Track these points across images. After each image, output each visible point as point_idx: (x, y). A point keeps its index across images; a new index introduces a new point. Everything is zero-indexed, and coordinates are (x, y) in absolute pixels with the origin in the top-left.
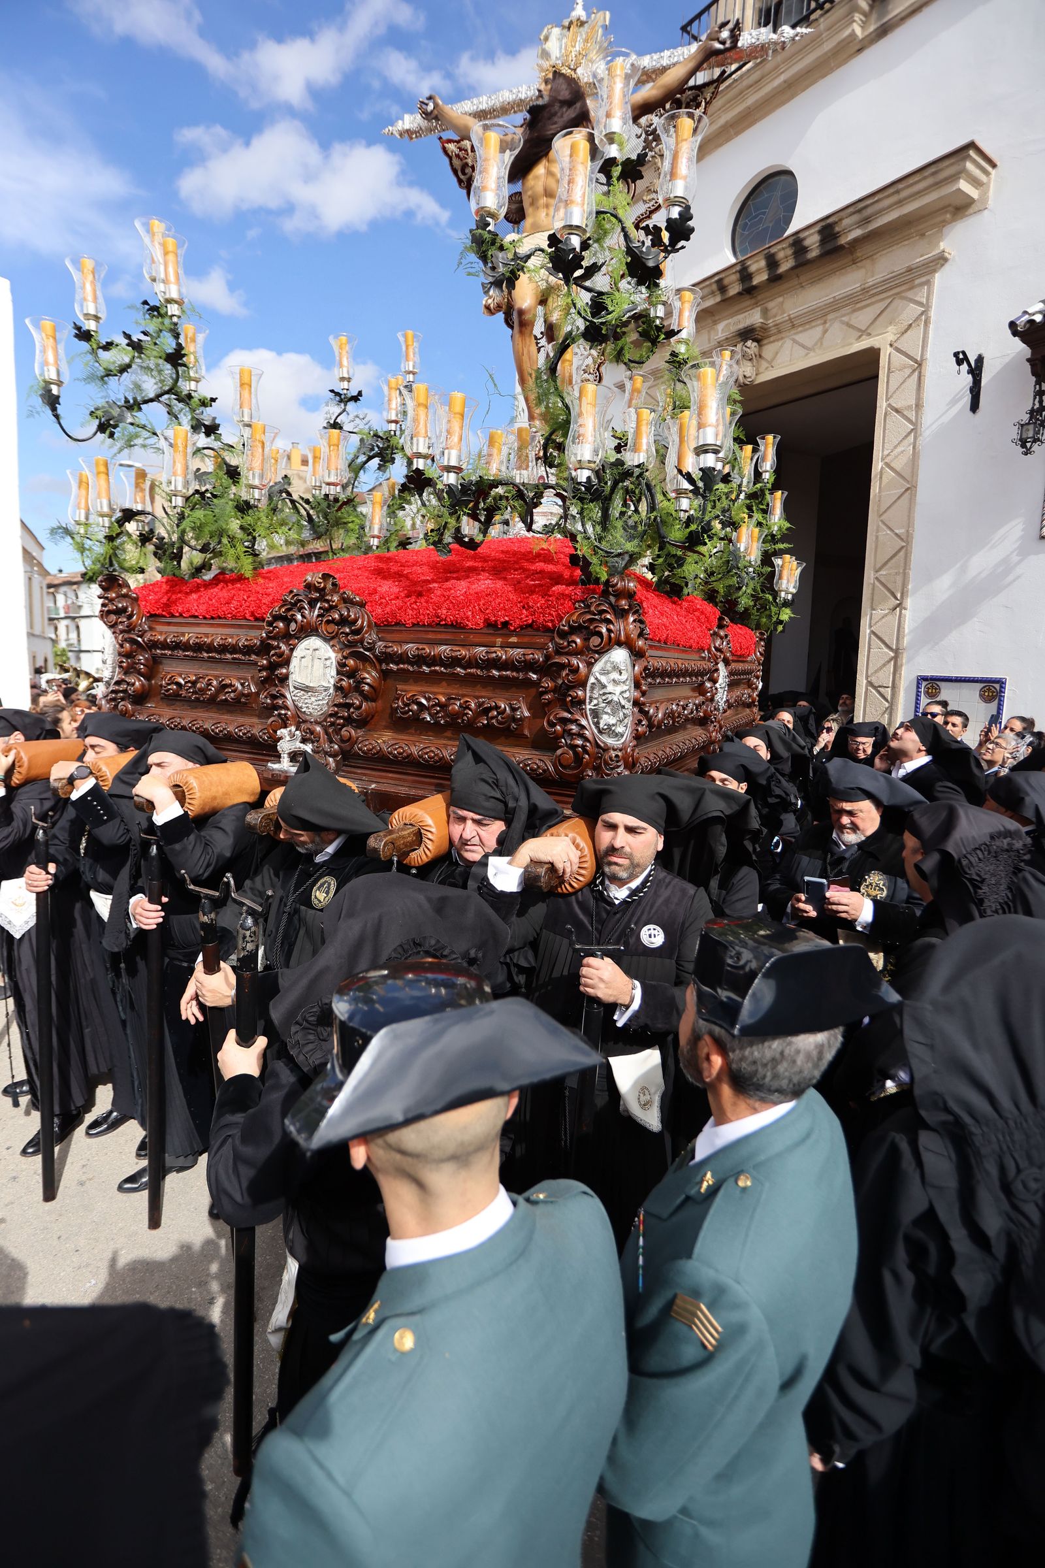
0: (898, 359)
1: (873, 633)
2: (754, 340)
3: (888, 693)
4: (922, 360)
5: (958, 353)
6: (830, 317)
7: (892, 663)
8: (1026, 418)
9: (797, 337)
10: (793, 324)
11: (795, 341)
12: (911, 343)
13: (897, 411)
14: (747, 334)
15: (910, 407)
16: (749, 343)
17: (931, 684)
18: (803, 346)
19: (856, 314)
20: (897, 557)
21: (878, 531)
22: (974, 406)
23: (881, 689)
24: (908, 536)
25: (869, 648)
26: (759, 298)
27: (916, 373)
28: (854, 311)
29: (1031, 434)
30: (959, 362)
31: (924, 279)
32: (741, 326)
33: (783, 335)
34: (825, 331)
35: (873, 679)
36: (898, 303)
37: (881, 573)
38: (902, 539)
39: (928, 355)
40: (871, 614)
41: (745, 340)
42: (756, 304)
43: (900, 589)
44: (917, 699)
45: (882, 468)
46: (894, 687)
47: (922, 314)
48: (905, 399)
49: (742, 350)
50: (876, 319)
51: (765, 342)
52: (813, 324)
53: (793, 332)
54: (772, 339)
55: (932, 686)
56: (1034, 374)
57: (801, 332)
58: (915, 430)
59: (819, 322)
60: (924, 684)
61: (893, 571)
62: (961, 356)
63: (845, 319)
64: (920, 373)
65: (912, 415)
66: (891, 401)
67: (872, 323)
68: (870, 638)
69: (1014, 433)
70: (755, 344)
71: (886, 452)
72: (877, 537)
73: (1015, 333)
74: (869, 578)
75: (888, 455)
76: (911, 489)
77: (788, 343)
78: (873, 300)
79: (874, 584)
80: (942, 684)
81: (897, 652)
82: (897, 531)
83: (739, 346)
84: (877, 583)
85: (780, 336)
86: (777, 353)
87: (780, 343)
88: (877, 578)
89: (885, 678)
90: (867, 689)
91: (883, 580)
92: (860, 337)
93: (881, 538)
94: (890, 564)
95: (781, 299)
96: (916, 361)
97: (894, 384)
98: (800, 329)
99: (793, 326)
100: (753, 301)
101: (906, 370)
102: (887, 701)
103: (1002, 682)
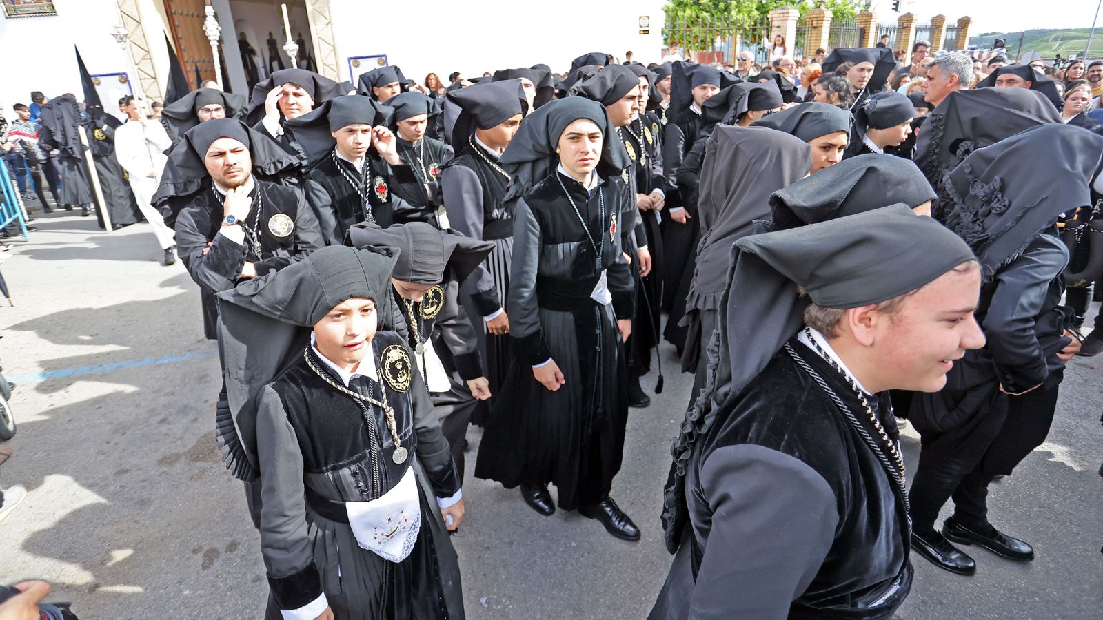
1: (319, 37)
7: (333, 52)
23: (331, 67)
25: (320, 46)
37: (315, 6)
40: (315, 28)
43: (327, 14)
44: (350, 68)
46: (337, 64)
55: (357, 62)
60: (351, 61)
61: (322, 5)
68: (318, 40)
74: (310, 9)
79: (313, 12)
80: (360, 60)
81: (334, 46)
84: (315, 12)
88: (314, 9)
89: (331, 60)
91: (318, 9)
103: (385, 56)
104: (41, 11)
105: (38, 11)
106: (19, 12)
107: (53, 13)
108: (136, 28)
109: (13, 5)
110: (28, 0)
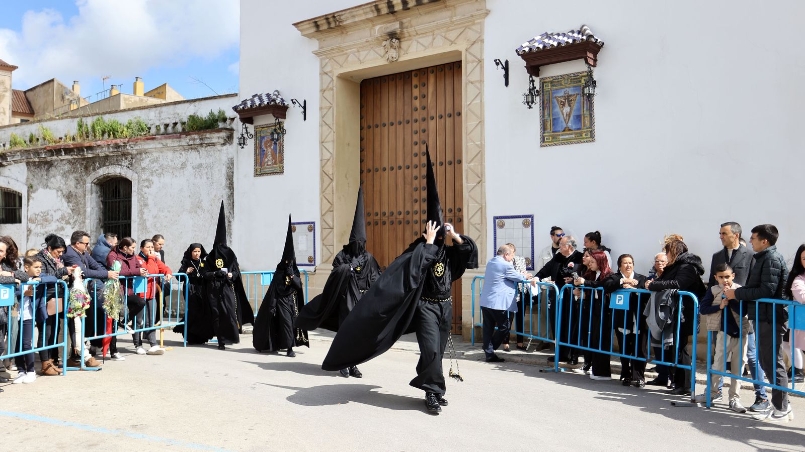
0: (470, 58)
1: (469, 196)
2: (397, 39)
4: (481, 59)
5: (496, 60)
6: (435, 32)
7: (480, 211)
8: (527, 92)
10: (417, 32)
11: (418, 42)
12: (475, 50)
13: (472, 83)
14: (392, 35)
15: (478, 82)
16: (394, 40)
17: (499, 221)
19: (449, 32)
20: (477, 156)
21: (467, 143)
23: (476, 227)
24: (482, 146)
25: (468, 205)
26: (398, 17)
27: (480, 64)
28: (447, 31)
29: (530, 100)
30: (497, 64)
31: (479, 21)
32: (389, 30)
33: (412, 38)
34: (434, 39)
35: (472, 221)
36: (467, 30)
37: (470, 164)
38: (479, 147)
39: (485, 56)
40: (468, 186)
41: (391, 38)
42: (396, 20)
43: (481, 173)
44: (495, 229)
45: (467, 111)
46: (483, 223)
47: (479, 37)
48: (475, 77)
49: (390, 43)
50: (458, 36)
51: (402, 40)
52: (428, 34)
53: (417, 37)
54: (406, 39)
55: (501, 222)
56: (528, 73)
57: (421, 38)
58: (481, 93)
60: (497, 220)
61: (477, 164)
62: (498, 61)
63: (443, 34)
64: (481, 66)
65: (479, 85)
66: (468, 78)
67: (457, 38)
68: (468, 198)
69: (523, 99)
70: (397, 41)
71: (468, 103)
72: (467, 146)
73: (519, 55)
74: (465, 167)
75: (469, 105)
76: (481, 122)
77: (415, 43)
78: (456, 27)
79: (467, 171)
80: (505, 220)
81: (482, 205)
82: (477, 143)
83: (389, 41)
84: (469, 170)
85: (410, 38)
86: (409, 47)
87: (410, 42)
88: (469, 168)
89: (477, 220)
90: (469, 227)
91: (472, 167)
92: (451, 44)
93: (469, 147)
94: (475, 160)
95: (409, 19)
96: (479, 59)
97: (469, 70)
98: (421, 36)
99: (417, 34)
100: (394, 18)
101: (474, 63)
102: (480, 232)
103: (532, 217)
104: (275, 171)
105: (272, 171)
106: (262, 172)
107: (281, 172)
108: (329, 185)
109: (260, 167)
110: (269, 163)
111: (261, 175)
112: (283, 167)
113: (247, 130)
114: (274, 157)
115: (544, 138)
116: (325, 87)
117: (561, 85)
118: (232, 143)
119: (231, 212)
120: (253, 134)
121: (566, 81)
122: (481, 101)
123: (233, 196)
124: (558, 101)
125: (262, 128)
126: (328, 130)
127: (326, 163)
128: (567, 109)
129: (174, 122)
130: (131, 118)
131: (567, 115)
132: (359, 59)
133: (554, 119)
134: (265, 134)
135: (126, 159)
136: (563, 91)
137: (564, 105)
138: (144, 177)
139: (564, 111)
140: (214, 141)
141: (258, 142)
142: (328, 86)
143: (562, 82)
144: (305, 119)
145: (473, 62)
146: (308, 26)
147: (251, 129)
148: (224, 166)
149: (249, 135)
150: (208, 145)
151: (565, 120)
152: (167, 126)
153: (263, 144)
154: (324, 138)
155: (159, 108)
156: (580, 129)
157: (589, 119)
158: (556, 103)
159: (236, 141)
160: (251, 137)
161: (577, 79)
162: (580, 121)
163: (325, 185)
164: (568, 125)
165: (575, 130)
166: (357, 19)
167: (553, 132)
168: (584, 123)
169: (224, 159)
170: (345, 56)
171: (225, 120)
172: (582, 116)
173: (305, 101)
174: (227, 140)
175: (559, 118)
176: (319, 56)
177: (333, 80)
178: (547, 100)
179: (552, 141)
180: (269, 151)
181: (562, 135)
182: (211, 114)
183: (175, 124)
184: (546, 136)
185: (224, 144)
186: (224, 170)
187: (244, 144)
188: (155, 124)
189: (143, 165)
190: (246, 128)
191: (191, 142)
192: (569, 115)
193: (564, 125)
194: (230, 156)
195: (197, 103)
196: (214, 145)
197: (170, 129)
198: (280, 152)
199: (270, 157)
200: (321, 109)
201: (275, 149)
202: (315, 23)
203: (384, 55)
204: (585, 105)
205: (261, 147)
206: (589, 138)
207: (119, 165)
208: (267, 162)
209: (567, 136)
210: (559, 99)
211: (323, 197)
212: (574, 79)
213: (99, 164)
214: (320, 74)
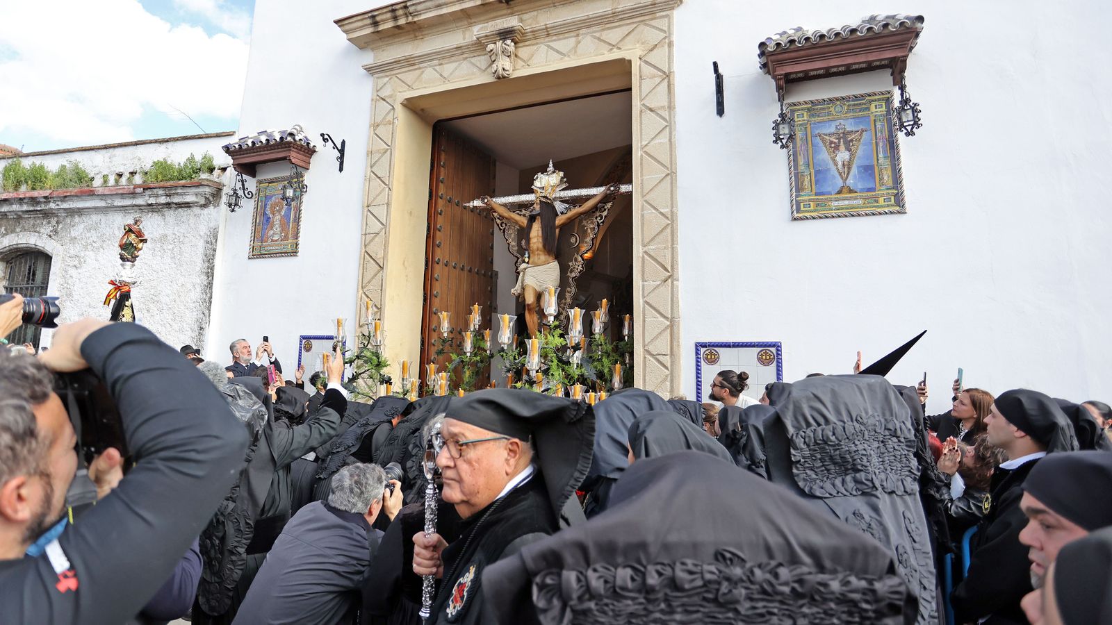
0: (647, 70)
1: (646, 302)
2: (512, 41)
3: (667, 360)
4: (670, 72)
6: (581, 32)
7: (669, 331)
8: (776, 120)
9: (551, 44)
10: (548, 32)
11: (548, 46)
12: (658, 57)
13: (651, 110)
14: (505, 34)
15: (663, 107)
16: (509, 42)
17: (707, 351)
18: (558, 52)
19: (606, 32)
20: (664, 233)
21: (643, 209)
22: (720, 111)
23: (660, 358)
24: (672, 216)
25: (644, 318)
26: (516, 9)
27: (666, 81)
28: (604, 30)
29: (786, 131)
31: (664, 13)
32: (500, 28)
33: (538, 41)
34: (578, 42)
35: (651, 348)
36: (642, 28)
37: (649, 247)
38: (667, 218)
39: (676, 68)
40: (643, 285)
41: (504, 39)
42: (512, 14)
43: (670, 264)
44: (697, 365)
45: (642, 155)
46: (672, 355)
47: (665, 38)
48: (658, 100)
49: (502, 47)
50: (623, 38)
51: (520, 45)
52: (566, 35)
53: (548, 39)
54: (527, 43)
55: (711, 353)
57: (555, 40)
58: (670, 125)
59: (572, 34)
60: (703, 350)
61: (662, 246)
63: (597, 35)
64: (669, 82)
65: (665, 114)
66: (645, 102)
67: (620, 42)
68: (644, 308)
70: (512, 45)
71: (644, 143)
72: (643, 216)
74: (638, 252)
75: (646, 145)
76: (671, 174)
77: (543, 48)
78: (621, 23)
79: (643, 257)
80: (720, 350)
81: (672, 320)
82: (662, 211)
83: (499, 44)
84: (646, 257)
85: (534, 42)
86: (533, 55)
87: (535, 47)
88: (645, 252)
89: (662, 346)
90: (645, 358)
91: (652, 253)
92: (611, 49)
93: (646, 217)
94: (657, 240)
95: (535, 13)
96: (664, 73)
97: (646, 90)
98: (554, 38)
99: (548, 35)
100: (509, 11)
101: (655, 78)
102: (667, 368)
103: (777, 346)
104: (284, 250)
105: (279, 251)
106: (263, 252)
107: (294, 253)
108: (376, 275)
109: (260, 244)
110: (276, 238)
111: (261, 256)
112: (297, 245)
113: (243, 185)
114: (284, 227)
115: (798, 203)
116: (378, 120)
117: (829, 114)
118: (218, 205)
119: (206, 312)
120: (254, 193)
121: (839, 109)
122: (670, 140)
123: (211, 288)
124: (823, 141)
125: (270, 183)
126: (380, 185)
127: (373, 239)
128: (843, 155)
129: (131, 171)
130: (66, 163)
131: (844, 165)
132: (441, 75)
133: (817, 172)
134: (272, 193)
135: (49, 223)
136: (834, 125)
137: (837, 148)
138: (72, 252)
139: (838, 159)
140: (189, 199)
141: (260, 204)
142: (384, 118)
143: (832, 109)
144: (341, 169)
145: (653, 77)
146: (360, 24)
147: (251, 184)
148: (202, 241)
149: (246, 192)
150: (180, 205)
151: (840, 174)
152: (120, 175)
153: (268, 207)
154: (371, 199)
155: (111, 150)
156: (873, 189)
157: (890, 174)
158: (821, 144)
159: (224, 199)
160: (250, 196)
161: (860, 104)
162: (872, 175)
163: (368, 276)
164: (847, 182)
165: (862, 191)
166: (445, 11)
167: (817, 194)
168: (881, 179)
169: (203, 230)
170: (418, 72)
171: (211, 170)
172: (876, 168)
173: (343, 143)
174: (211, 199)
175: (828, 170)
176: (372, 74)
177: (394, 108)
178: (801, 139)
179: (815, 211)
180: (277, 219)
181: (837, 200)
182: (191, 159)
183: (133, 174)
184: (803, 201)
185: (204, 206)
186: (201, 245)
187: (236, 205)
188: (100, 172)
189: (73, 233)
190: (243, 181)
191: (152, 201)
192: (848, 166)
193: (840, 183)
194: (212, 225)
195: (170, 144)
196: (189, 207)
197: (123, 180)
198: (295, 220)
199: (277, 229)
200: (370, 153)
201: (287, 216)
202: (373, 17)
203: (486, 69)
204: (880, 149)
205: (264, 212)
206: (892, 205)
207: (36, 232)
208: (272, 236)
209: (846, 202)
210: (827, 137)
211: (363, 295)
212: (854, 105)
213: (6, 230)
214: (372, 100)
